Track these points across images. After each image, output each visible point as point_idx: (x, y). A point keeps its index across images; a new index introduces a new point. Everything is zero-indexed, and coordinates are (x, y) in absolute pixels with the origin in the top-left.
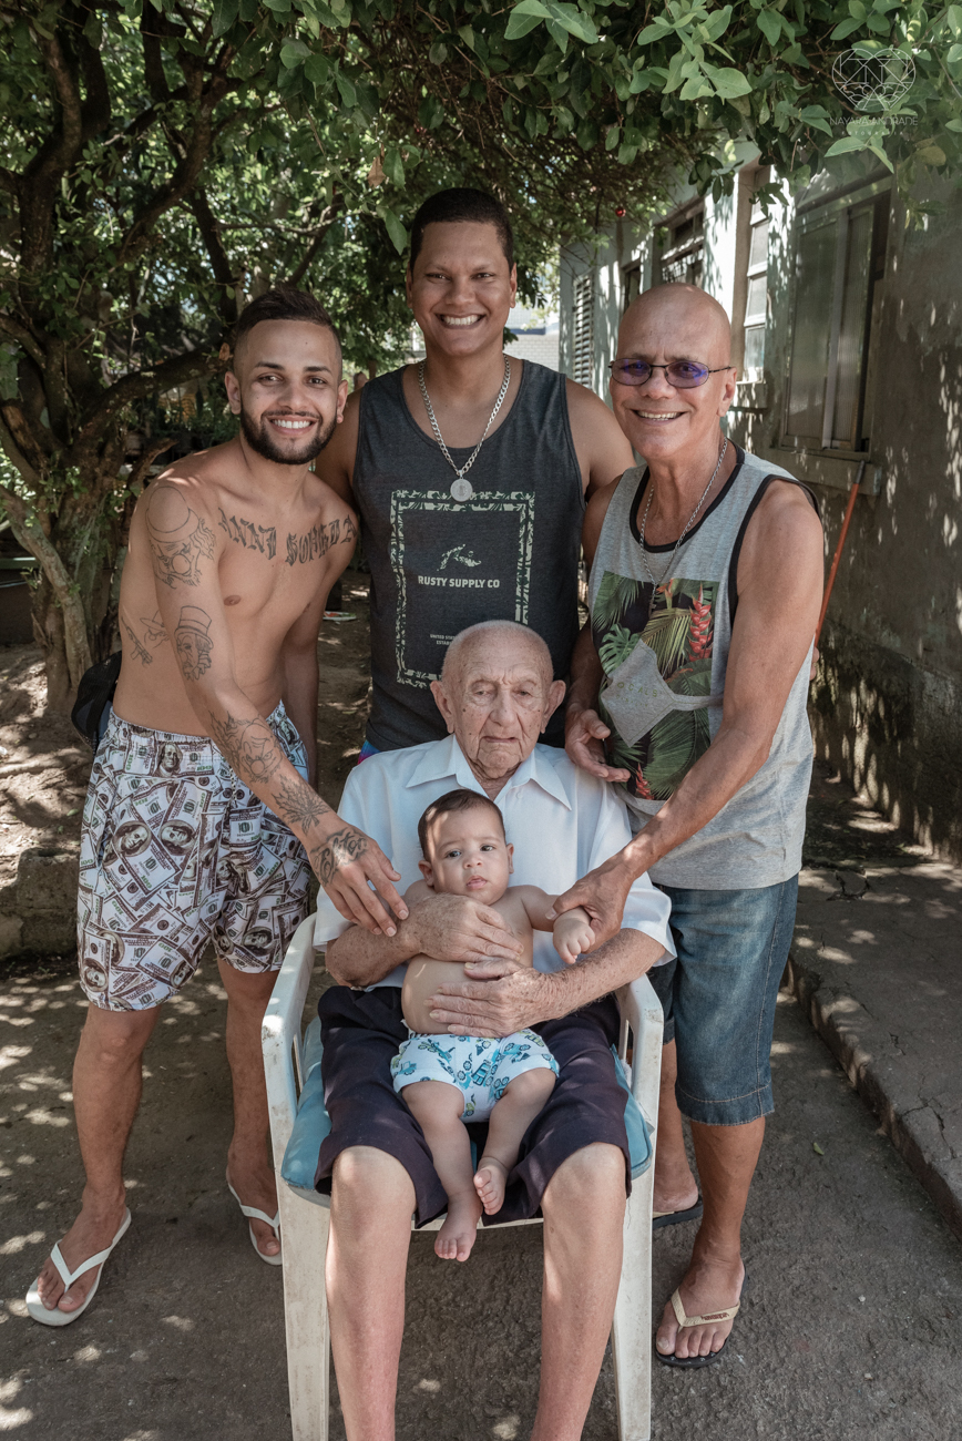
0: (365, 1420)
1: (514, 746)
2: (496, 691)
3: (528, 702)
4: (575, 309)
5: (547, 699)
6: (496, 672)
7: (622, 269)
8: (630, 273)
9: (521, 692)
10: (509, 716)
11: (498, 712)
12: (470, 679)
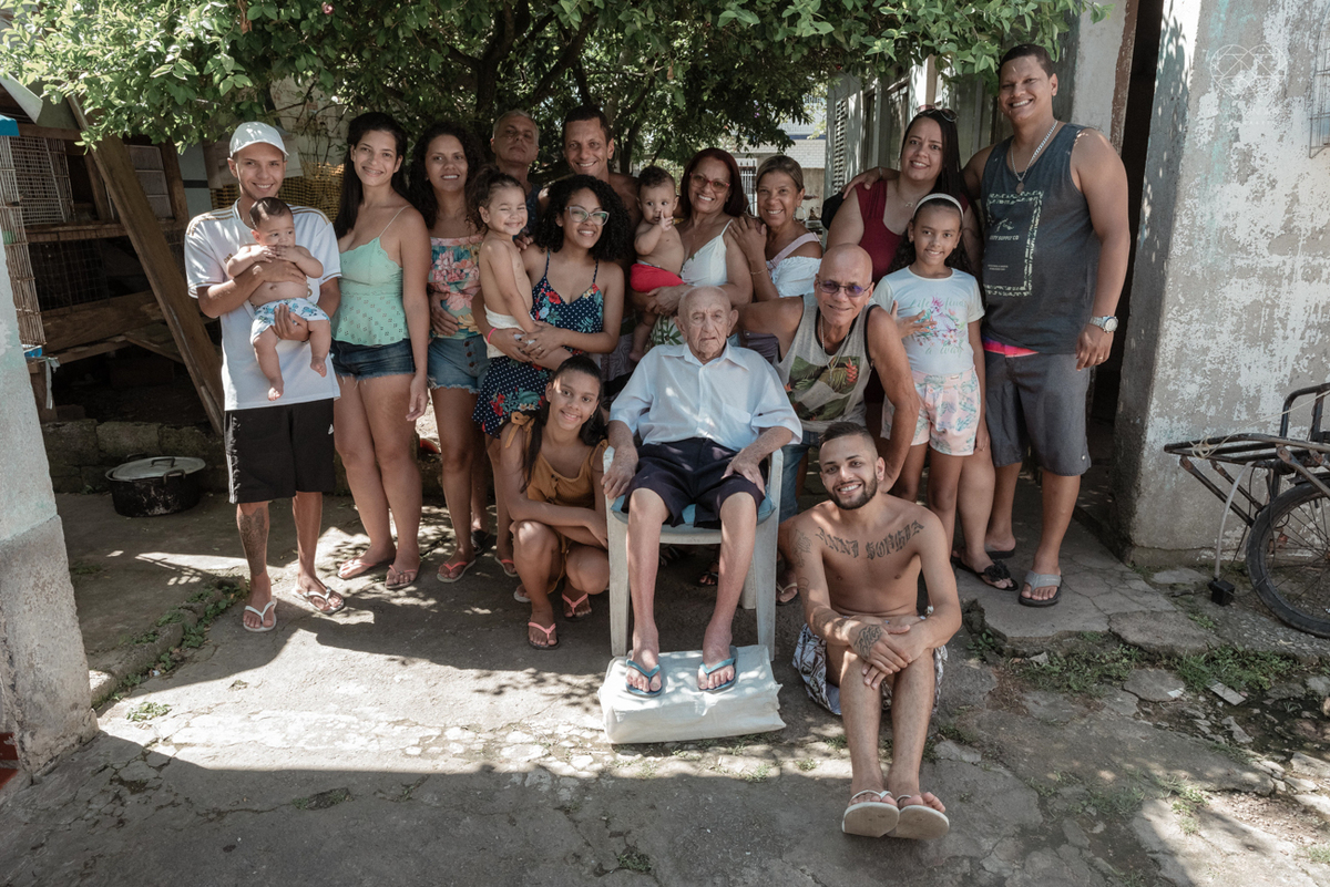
0: (640, 597)
1: (714, 342)
2: (704, 317)
3: (720, 320)
4: (836, 122)
5: (729, 319)
6: (703, 308)
7: (865, 95)
8: (869, 97)
9: (716, 316)
10: (711, 328)
11: (705, 326)
12: (691, 313)
